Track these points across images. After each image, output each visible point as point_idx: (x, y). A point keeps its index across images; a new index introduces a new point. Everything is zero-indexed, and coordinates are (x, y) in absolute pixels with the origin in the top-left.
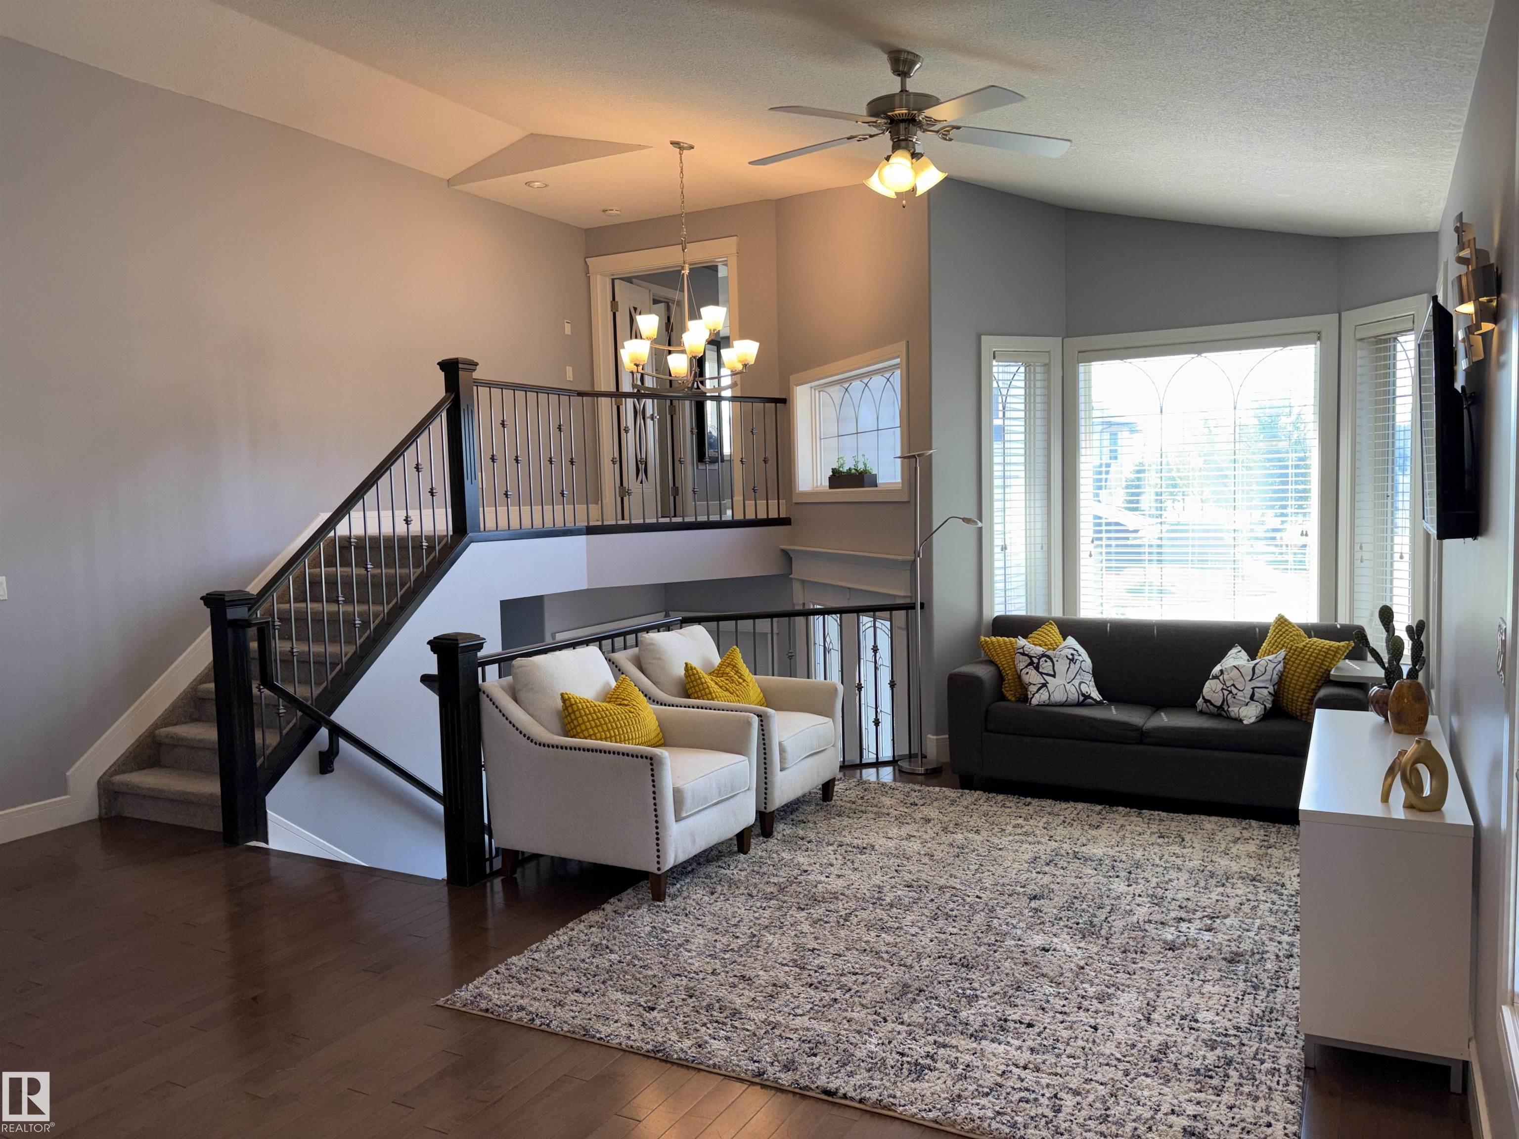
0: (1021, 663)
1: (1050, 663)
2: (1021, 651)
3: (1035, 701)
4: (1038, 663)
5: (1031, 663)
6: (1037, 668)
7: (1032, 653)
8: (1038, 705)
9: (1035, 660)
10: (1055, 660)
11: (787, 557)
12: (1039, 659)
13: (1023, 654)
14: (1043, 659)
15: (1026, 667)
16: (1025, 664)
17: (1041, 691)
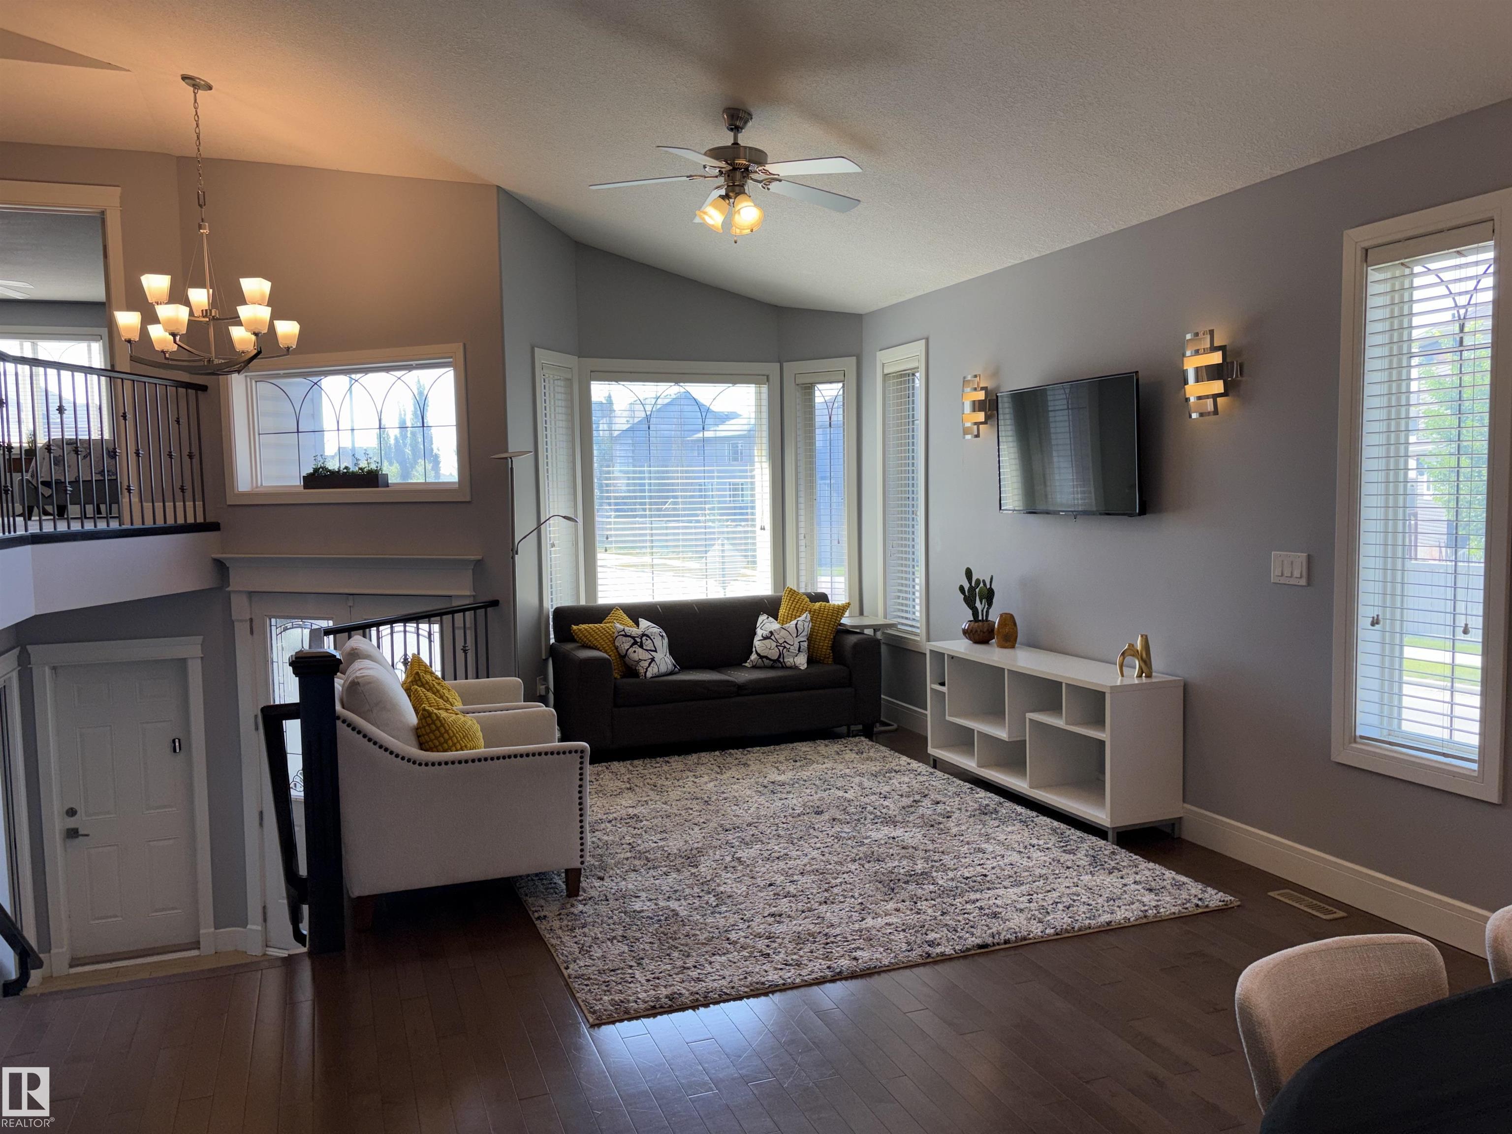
0: (624, 644)
1: (649, 641)
2: (623, 633)
3: (649, 675)
4: (641, 642)
5: (635, 643)
6: (641, 646)
7: (634, 634)
8: (652, 677)
9: (638, 640)
10: (652, 638)
11: (221, 567)
12: (641, 639)
13: (626, 636)
14: (644, 638)
15: (631, 646)
16: (630, 644)
17: (652, 665)
